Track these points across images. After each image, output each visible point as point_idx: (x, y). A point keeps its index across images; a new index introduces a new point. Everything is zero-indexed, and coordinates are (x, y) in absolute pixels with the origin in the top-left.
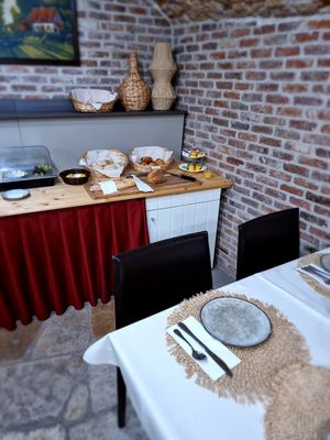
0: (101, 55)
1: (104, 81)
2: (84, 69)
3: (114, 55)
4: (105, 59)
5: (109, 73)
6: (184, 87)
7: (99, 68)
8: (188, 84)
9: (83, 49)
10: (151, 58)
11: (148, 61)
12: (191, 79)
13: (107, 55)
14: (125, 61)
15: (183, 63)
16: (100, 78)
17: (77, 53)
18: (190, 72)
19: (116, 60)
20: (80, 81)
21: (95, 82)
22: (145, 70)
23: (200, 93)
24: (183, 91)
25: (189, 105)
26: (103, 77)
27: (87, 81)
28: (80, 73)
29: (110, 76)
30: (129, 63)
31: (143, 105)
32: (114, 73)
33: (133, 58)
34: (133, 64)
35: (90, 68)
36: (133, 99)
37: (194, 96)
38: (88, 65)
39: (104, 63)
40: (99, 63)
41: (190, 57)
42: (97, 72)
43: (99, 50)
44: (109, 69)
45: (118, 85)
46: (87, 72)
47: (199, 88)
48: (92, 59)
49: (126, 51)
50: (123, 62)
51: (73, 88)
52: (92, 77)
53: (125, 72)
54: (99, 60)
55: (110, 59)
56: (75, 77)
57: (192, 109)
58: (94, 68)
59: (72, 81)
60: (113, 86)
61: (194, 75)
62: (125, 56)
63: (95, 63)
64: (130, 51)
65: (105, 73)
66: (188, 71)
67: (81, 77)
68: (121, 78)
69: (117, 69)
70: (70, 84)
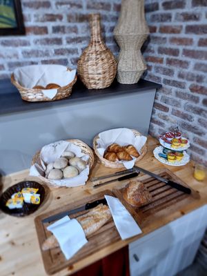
0: (52, 18)
1: (57, 52)
2: (31, 37)
3: (70, 18)
4: (58, 23)
5: (64, 42)
6: (156, 54)
7: (51, 35)
8: (161, 51)
9: (27, 12)
10: (116, 19)
11: (112, 24)
12: (168, 45)
13: (60, 18)
14: (84, 24)
15: (157, 25)
16: (52, 48)
17: (20, 18)
18: (168, 36)
19: (72, 25)
20: (26, 54)
21: (47, 54)
22: (108, 35)
23: (183, 64)
24: (154, 60)
25: (163, 77)
26: (56, 47)
27: (35, 53)
28: (25, 44)
29: (65, 45)
30: (90, 28)
31: (108, 82)
32: (70, 41)
33: (95, 22)
34: (96, 30)
35: (39, 37)
36: (96, 77)
37: (172, 67)
38: (36, 33)
39: (56, 30)
40: (50, 30)
41: (169, 17)
42: (48, 41)
43: (49, 11)
44: (64, 37)
45: (75, 56)
46: (36, 42)
47: (181, 57)
48: (40, 24)
49: (84, 11)
50: (81, 26)
51: (19, 64)
52: (42, 48)
53: (84, 38)
54: (50, 25)
55: (64, 23)
56: (19, 50)
57: (167, 82)
58: (45, 36)
59: (16, 55)
60: (69, 57)
61: (173, 40)
62: (82, 18)
63: (45, 30)
64: (91, 12)
65: (59, 41)
66: (164, 35)
67: (28, 48)
68: (79, 46)
69: (73, 35)
70: (14, 60)
